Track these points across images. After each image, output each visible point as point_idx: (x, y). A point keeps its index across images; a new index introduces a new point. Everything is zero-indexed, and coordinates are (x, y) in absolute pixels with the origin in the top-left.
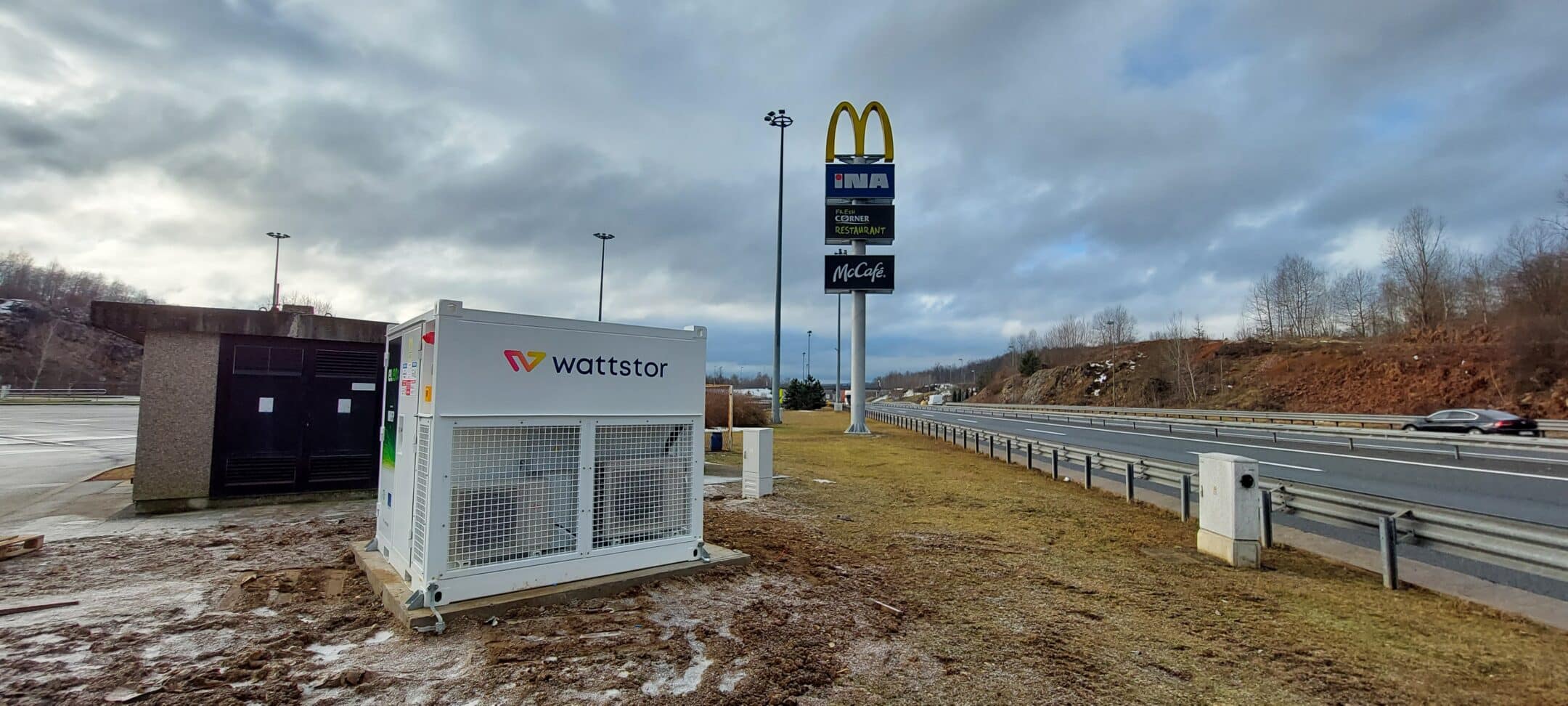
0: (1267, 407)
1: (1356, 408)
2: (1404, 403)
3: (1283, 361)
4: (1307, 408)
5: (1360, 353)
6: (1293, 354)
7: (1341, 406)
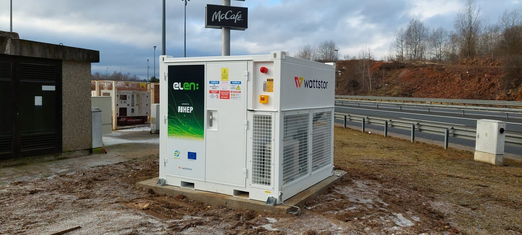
0: (404, 95)
1: (443, 96)
2: (462, 94)
3: (410, 72)
4: (421, 95)
5: (444, 69)
6: (415, 69)
7: (436, 95)
